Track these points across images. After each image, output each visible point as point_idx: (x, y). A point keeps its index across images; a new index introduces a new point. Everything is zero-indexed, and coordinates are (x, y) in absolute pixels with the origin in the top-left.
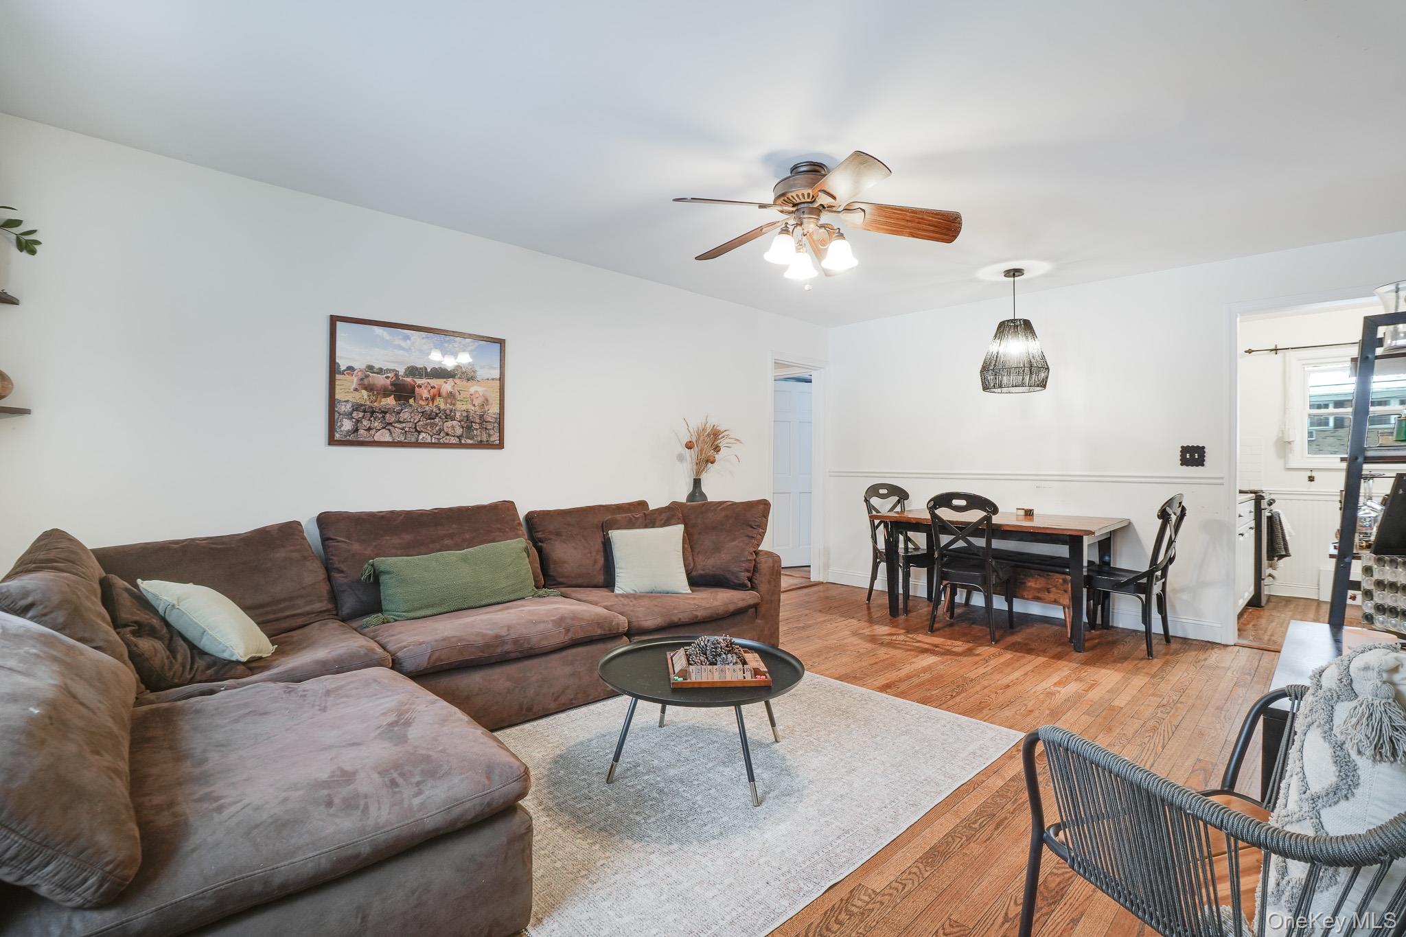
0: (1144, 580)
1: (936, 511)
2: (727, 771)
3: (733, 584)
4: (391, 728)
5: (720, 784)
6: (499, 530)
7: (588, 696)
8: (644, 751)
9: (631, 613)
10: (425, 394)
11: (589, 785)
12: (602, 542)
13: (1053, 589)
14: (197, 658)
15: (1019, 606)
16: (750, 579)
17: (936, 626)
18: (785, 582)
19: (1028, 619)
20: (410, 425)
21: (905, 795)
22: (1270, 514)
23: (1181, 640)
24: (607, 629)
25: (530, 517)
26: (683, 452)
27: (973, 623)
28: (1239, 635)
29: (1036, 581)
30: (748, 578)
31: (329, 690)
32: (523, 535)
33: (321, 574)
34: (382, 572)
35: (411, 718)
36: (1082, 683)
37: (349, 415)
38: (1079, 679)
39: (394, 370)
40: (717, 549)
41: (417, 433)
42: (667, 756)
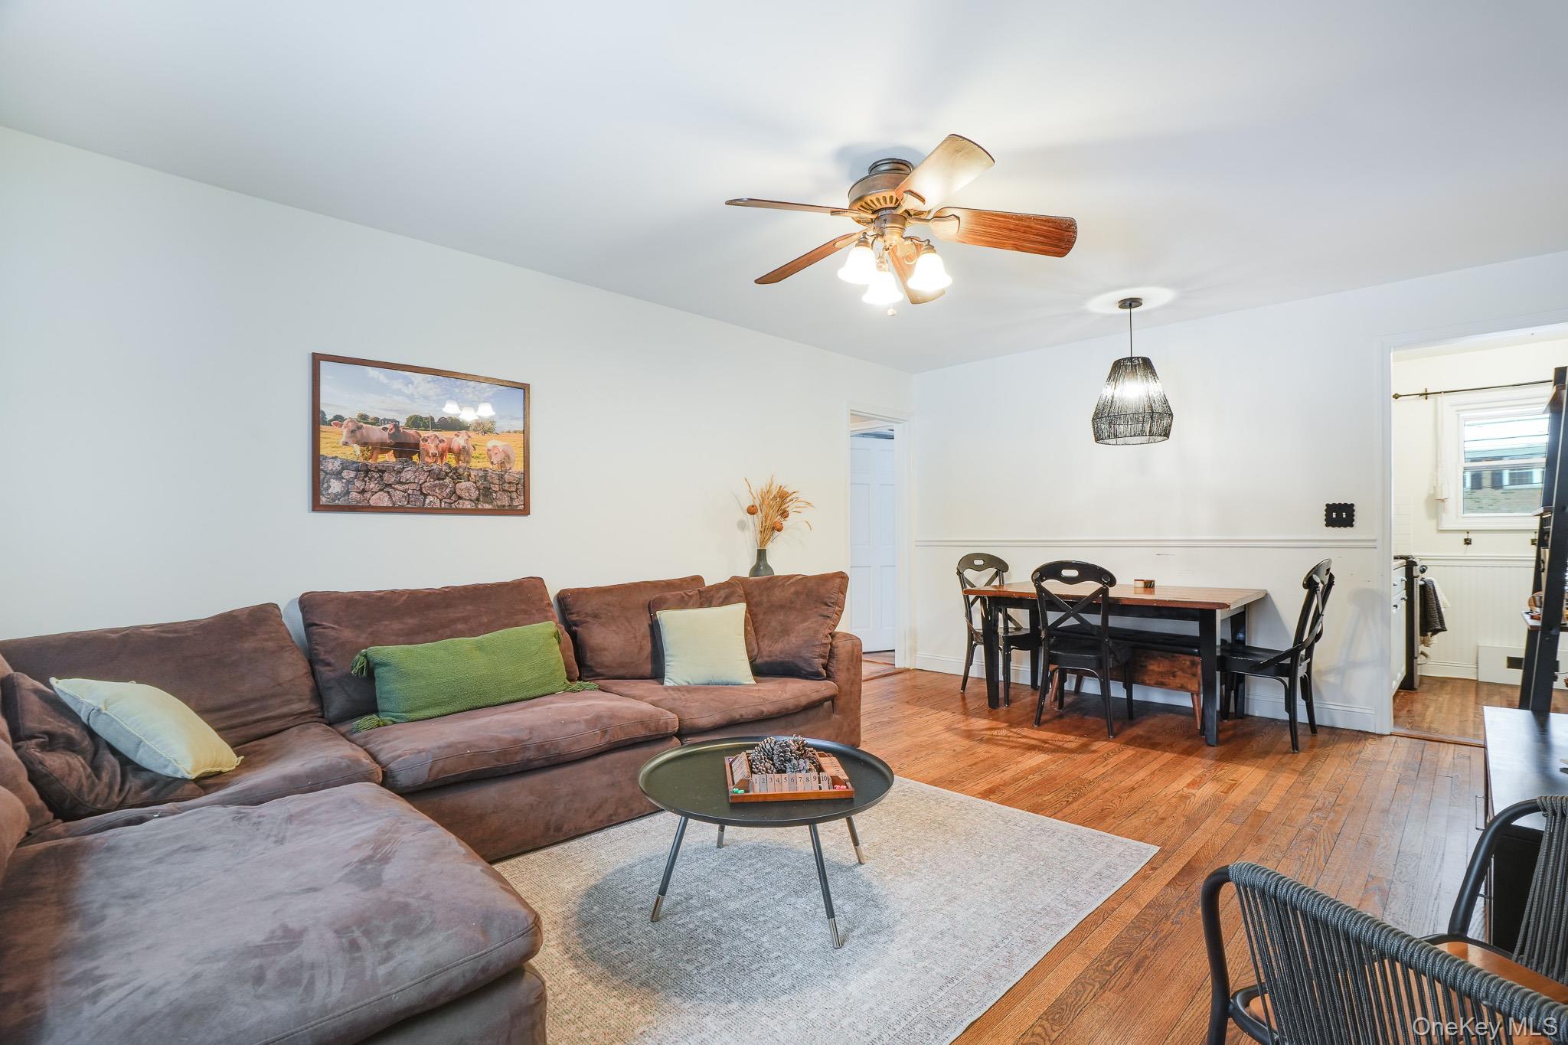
0: (1288, 661)
1: (1043, 584)
2: (800, 903)
3: (804, 672)
4: (363, 867)
5: (792, 920)
6: (525, 612)
7: (631, 810)
8: (698, 879)
9: (683, 710)
10: (432, 450)
11: (629, 924)
12: (649, 625)
13: (1179, 673)
14: (130, 776)
15: (1139, 694)
16: (825, 667)
17: (1043, 718)
18: (867, 669)
19: (1149, 708)
20: (414, 486)
21: (1020, 930)
22: (1423, 583)
23: (1327, 730)
24: (653, 729)
25: (563, 598)
26: (745, 519)
27: (1085, 714)
28: (1395, 723)
29: (1159, 664)
30: (823, 665)
31: (291, 816)
32: (553, 617)
33: (302, 667)
34: (376, 664)
35: (390, 852)
36: (1220, 784)
37: (338, 475)
38: (1216, 779)
39: (393, 421)
40: (785, 631)
41: (422, 497)
42: (727, 885)
